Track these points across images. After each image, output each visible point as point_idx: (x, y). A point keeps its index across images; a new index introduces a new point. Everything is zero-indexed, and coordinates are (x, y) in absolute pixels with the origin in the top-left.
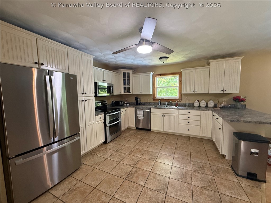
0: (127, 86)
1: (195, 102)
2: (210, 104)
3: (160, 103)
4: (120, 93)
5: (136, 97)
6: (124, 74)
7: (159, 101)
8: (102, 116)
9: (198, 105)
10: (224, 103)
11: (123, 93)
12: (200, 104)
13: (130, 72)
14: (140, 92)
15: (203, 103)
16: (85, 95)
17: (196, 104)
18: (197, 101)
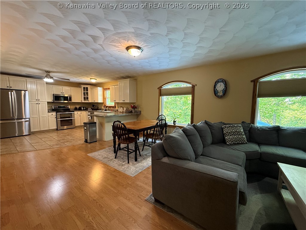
0: (86, 97)
4: (81, 101)
6: (84, 88)
8: (54, 113)
13: (89, 87)
14: (94, 101)
16: (39, 101)
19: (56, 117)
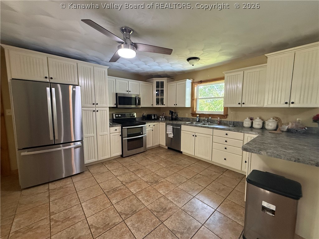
0: (160, 98)
1: (246, 120)
2: (268, 125)
3: (199, 119)
4: (152, 105)
5: (170, 111)
6: (158, 83)
7: (197, 117)
8: (118, 128)
9: (250, 125)
10: (290, 124)
11: (155, 105)
12: (252, 123)
13: (164, 80)
14: (175, 105)
15: (258, 121)
16: (97, 106)
17: (247, 123)
18: (248, 119)
19: (120, 134)
